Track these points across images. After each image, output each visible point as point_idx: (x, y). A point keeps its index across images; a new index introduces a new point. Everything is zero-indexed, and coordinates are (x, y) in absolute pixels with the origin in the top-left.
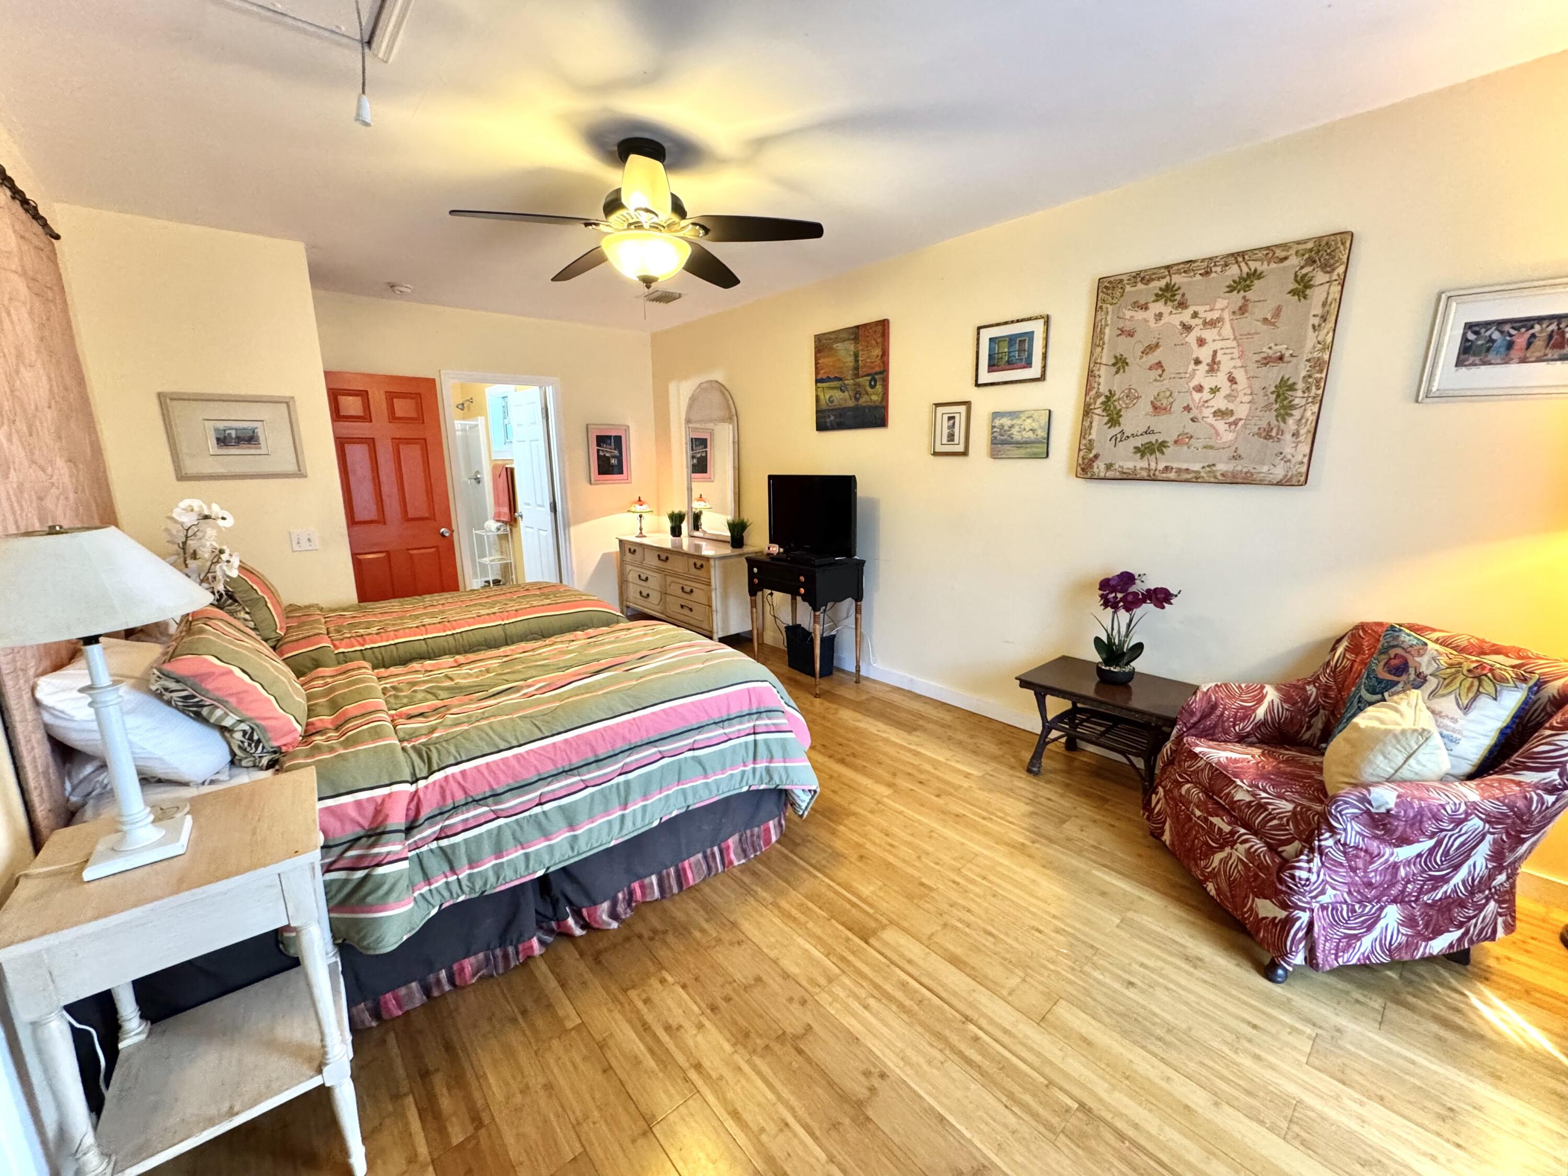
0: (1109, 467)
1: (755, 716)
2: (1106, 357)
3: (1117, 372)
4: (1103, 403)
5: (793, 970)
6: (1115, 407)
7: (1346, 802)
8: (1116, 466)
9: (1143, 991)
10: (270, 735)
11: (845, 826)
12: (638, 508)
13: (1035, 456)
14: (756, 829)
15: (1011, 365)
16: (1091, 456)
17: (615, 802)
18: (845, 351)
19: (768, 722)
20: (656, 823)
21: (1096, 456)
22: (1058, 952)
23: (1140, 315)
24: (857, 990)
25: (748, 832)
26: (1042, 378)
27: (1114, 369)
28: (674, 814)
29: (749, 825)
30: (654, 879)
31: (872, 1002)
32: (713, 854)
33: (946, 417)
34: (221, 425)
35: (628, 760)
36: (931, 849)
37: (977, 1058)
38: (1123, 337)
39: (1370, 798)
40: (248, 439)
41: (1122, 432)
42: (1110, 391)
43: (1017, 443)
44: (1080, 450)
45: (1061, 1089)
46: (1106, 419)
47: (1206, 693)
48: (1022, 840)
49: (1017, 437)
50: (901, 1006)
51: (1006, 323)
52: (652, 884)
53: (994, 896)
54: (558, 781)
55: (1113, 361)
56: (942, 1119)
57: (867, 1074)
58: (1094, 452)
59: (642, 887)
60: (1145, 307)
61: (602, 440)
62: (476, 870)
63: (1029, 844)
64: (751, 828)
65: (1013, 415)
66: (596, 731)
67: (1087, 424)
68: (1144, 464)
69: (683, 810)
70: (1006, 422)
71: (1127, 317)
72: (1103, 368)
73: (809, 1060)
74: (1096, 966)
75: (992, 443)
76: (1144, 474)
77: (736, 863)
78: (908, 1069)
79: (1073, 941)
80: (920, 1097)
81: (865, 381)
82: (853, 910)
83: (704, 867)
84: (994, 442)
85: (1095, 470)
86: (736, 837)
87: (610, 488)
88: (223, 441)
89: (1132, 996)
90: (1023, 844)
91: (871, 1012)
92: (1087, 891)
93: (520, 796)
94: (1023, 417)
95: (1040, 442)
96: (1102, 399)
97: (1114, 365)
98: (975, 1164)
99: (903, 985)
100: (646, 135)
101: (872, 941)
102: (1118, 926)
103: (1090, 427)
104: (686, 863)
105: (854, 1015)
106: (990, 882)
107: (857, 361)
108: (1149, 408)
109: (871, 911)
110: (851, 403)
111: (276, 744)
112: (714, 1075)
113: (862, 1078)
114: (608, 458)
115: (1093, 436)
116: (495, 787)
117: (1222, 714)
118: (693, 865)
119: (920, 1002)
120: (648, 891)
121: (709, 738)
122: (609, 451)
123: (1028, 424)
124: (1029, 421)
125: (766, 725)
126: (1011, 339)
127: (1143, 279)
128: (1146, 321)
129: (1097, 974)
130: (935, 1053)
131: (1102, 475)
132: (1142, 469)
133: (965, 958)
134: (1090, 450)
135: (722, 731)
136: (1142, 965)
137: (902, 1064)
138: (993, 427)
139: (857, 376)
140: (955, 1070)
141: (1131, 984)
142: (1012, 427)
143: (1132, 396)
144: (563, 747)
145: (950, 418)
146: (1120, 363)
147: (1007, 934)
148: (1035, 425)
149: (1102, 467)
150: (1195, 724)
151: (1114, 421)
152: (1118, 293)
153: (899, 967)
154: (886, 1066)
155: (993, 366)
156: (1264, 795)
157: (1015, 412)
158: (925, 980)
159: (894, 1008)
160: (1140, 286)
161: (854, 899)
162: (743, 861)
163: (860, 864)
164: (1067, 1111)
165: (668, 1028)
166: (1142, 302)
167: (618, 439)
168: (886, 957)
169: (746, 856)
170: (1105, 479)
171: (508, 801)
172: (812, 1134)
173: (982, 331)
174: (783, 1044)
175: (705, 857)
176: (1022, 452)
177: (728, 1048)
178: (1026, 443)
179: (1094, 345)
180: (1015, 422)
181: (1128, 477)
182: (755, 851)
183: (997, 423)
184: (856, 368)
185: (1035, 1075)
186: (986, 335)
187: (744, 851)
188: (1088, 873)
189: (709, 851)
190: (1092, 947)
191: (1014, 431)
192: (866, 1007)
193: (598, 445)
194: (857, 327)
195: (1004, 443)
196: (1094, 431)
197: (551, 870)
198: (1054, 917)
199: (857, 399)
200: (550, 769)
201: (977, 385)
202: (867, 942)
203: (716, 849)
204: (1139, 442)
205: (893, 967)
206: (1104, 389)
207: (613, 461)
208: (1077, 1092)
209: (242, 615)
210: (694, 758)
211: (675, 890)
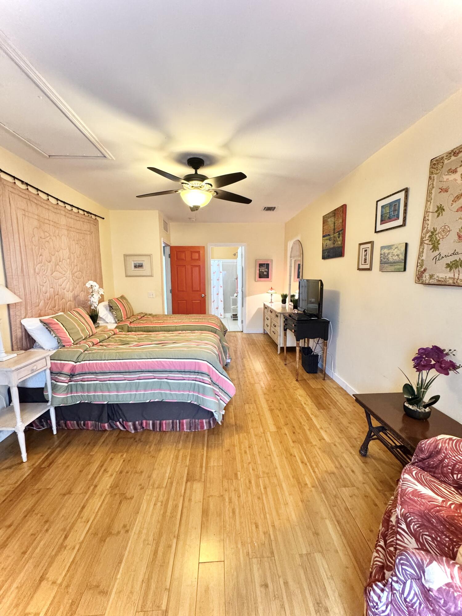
0: (431, 276)
1: (197, 374)
2: (432, 208)
3: (438, 216)
4: (429, 236)
5: (154, 476)
6: (436, 239)
7: (407, 560)
8: (435, 277)
9: (267, 594)
10: (62, 342)
11: (239, 436)
12: (270, 291)
13: (398, 271)
14: (197, 420)
15: (390, 219)
16: (422, 269)
17: (134, 388)
18: (331, 221)
19: (201, 377)
20: (148, 401)
21: (425, 270)
22: (252, 541)
23: (452, 177)
24: (161, 496)
25: (193, 420)
26: (404, 224)
27: (436, 214)
28: (156, 400)
29: (194, 417)
30: (151, 422)
31: (159, 504)
32: (176, 423)
33: (364, 250)
34: (136, 262)
35: (141, 375)
36: (259, 462)
37: (160, 553)
38: (442, 193)
39: (426, 569)
40: (141, 266)
41: (440, 254)
42: (434, 228)
43: (391, 263)
44: (417, 266)
45: (169, 597)
46: (431, 246)
47: (437, 441)
48: (308, 482)
49: (391, 260)
50: (165, 512)
51: (388, 197)
52: (150, 423)
53: (259, 498)
54: (116, 375)
55: (436, 209)
56: (120, 562)
57: (125, 526)
58: (424, 268)
59: (146, 423)
60: (455, 171)
61: (261, 265)
62: (96, 394)
63: (309, 485)
64: (195, 419)
65: (389, 247)
66: (131, 362)
67: (421, 250)
68: (451, 275)
69: (161, 400)
70: (386, 251)
71: (445, 180)
72: (430, 214)
73: (118, 508)
74: (261, 563)
75: (381, 263)
76: (451, 282)
77: (185, 430)
78: (136, 537)
79: (267, 542)
80: (126, 549)
81: (336, 235)
82: (198, 469)
83: (171, 426)
84: (382, 263)
85: (424, 279)
86: (189, 420)
87: (263, 283)
88: (135, 267)
89: (258, 593)
90: (306, 484)
91: (153, 508)
92: (309, 528)
93: (103, 376)
94: (394, 248)
95: (401, 262)
96: (430, 234)
97: (436, 212)
98: (106, 589)
99: (176, 506)
100: (192, 157)
101: (189, 484)
102: (301, 556)
103: (423, 252)
104: (164, 422)
105: (148, 504)
106: (266, 493)
107: (334, 226)
108: (456, 238)
109: (204, 472)
110: (332, 246)
111: (64, 344)
112: (95, 492)
113: (122, 525)
114: (263, 272)
115: (424, 258)
116: (96, 370)
117: (442, 460)
118: (167, 424)
119: (172, 517)
120: (148, 426)
121: (175, 377)
122: (264, 269)
123: (396, 252)
124: (396, 250)
125: (200, 379)
126: (390, 204)
127: (455, 153)
128: (456, 180)
129: (255, 567)
130: (151, 538)
131: (427, 282)
132: (450, 278)
133: (210, 514)
134: (422, 266)
135: (181, 375)
136: (286, 583)
137: (137, 532)
138: (381, 254)
139: (334, 233)
140: (149, 550)
141: (266, 586)
142: (388, 254)
143: (446, 230)
144: (119, 364)
145: (366, 251)
146: (440, 210)
147: (241, 517)
148: (399, 252)
149: (428, 277)
150: (424, 459)
151: (435, 248)
152: (440, 166)
153: (184, 500)
154: (132, 529)
155: (383, 221)
156: (404, 526)
157: (390, 246)
158: (185, 511)
159: (162, 512)
160: (453, 158)
161: (204, 465)
162: (188, 431)
163: (224, 453)
164: (158, 607)
165: (105, 470)
166: (453, 168)
167: (268, 265)
168: (185, 493)
169: (190, 429)
170: (429, 284)
171: (100, 376)
172: (88, 531)
173: (379, 203)
174: (120, 497)
175: (173, 423)
176: (392, 268)
177: (108, 487)
178: (394, 263)
179: (427, 201)
180: (390, 251)
181: (441, 284)
182: (195, 429)
183: (383, 252)
184: (334, 230)
185: (168, 580)
186: (381, 204)
187: (190, 427)
188: (322, 518)
189: (175, 421)
190: (272, 553)
191: (390, 256)
192: (155, 504)
193: (259, 267)
194: (335, 210)
195: (385, 263)
196: (424, 254)
197: (109, 403)
198: (273, 526)
199: (334, 244)
200: (113, 370)
201: (376, 232)
202: (186, 483)
203: (178, 421)
204: (449, 260)
205: (182, 499)
206: (430, 228)
207: (265, 273)
208: (172, 604)
209: (114, 313)
210: (167, 382)
211: (158, 430)
